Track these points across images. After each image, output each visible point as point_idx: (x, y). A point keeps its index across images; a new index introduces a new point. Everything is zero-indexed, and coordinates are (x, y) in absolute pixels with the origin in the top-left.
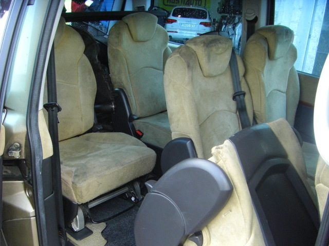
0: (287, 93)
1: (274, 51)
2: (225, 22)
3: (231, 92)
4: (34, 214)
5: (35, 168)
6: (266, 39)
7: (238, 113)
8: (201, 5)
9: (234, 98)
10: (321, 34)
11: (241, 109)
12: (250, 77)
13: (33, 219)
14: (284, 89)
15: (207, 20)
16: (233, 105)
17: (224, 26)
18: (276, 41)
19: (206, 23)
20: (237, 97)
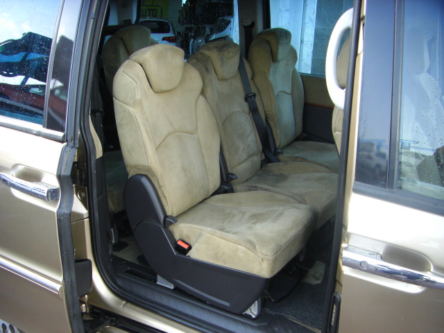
0: (292, 94)
1: (277, 53)
2: (193, 34)
3: (243, 95)
4: (87, 216)
5: (91, 168)
6: (268, 42)
7: (251, 115)
8: (156, 16)
9: (246, 100)
10: (315, 37)
11: (254, 110)
12: (257, 79)
13: (87, 221)
14: (288, 90)
15: (170, 35)
16: (246, 106)
17: (192, 40)
18: (278, 43)
19: (169, 37)
20: (249, 99)
